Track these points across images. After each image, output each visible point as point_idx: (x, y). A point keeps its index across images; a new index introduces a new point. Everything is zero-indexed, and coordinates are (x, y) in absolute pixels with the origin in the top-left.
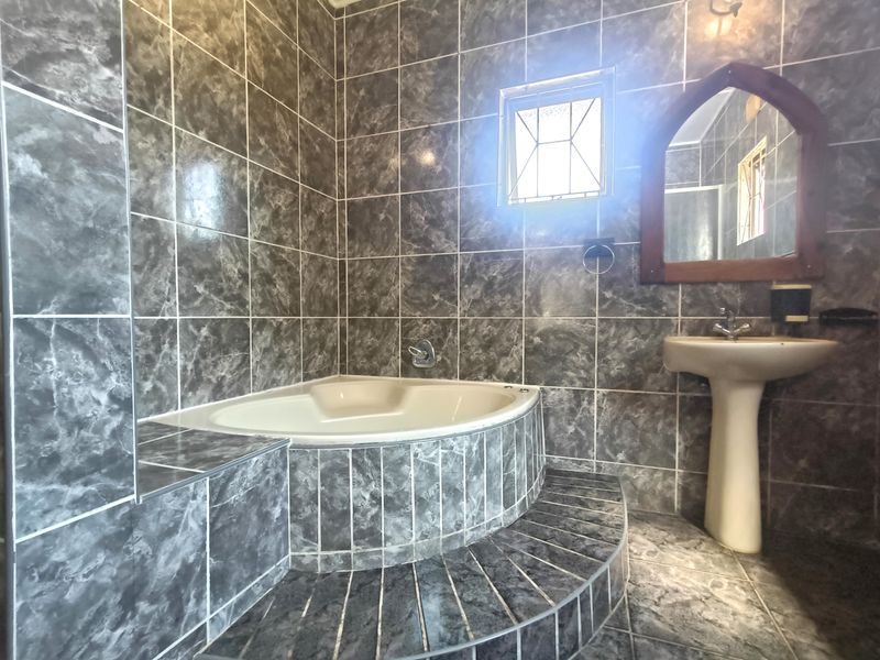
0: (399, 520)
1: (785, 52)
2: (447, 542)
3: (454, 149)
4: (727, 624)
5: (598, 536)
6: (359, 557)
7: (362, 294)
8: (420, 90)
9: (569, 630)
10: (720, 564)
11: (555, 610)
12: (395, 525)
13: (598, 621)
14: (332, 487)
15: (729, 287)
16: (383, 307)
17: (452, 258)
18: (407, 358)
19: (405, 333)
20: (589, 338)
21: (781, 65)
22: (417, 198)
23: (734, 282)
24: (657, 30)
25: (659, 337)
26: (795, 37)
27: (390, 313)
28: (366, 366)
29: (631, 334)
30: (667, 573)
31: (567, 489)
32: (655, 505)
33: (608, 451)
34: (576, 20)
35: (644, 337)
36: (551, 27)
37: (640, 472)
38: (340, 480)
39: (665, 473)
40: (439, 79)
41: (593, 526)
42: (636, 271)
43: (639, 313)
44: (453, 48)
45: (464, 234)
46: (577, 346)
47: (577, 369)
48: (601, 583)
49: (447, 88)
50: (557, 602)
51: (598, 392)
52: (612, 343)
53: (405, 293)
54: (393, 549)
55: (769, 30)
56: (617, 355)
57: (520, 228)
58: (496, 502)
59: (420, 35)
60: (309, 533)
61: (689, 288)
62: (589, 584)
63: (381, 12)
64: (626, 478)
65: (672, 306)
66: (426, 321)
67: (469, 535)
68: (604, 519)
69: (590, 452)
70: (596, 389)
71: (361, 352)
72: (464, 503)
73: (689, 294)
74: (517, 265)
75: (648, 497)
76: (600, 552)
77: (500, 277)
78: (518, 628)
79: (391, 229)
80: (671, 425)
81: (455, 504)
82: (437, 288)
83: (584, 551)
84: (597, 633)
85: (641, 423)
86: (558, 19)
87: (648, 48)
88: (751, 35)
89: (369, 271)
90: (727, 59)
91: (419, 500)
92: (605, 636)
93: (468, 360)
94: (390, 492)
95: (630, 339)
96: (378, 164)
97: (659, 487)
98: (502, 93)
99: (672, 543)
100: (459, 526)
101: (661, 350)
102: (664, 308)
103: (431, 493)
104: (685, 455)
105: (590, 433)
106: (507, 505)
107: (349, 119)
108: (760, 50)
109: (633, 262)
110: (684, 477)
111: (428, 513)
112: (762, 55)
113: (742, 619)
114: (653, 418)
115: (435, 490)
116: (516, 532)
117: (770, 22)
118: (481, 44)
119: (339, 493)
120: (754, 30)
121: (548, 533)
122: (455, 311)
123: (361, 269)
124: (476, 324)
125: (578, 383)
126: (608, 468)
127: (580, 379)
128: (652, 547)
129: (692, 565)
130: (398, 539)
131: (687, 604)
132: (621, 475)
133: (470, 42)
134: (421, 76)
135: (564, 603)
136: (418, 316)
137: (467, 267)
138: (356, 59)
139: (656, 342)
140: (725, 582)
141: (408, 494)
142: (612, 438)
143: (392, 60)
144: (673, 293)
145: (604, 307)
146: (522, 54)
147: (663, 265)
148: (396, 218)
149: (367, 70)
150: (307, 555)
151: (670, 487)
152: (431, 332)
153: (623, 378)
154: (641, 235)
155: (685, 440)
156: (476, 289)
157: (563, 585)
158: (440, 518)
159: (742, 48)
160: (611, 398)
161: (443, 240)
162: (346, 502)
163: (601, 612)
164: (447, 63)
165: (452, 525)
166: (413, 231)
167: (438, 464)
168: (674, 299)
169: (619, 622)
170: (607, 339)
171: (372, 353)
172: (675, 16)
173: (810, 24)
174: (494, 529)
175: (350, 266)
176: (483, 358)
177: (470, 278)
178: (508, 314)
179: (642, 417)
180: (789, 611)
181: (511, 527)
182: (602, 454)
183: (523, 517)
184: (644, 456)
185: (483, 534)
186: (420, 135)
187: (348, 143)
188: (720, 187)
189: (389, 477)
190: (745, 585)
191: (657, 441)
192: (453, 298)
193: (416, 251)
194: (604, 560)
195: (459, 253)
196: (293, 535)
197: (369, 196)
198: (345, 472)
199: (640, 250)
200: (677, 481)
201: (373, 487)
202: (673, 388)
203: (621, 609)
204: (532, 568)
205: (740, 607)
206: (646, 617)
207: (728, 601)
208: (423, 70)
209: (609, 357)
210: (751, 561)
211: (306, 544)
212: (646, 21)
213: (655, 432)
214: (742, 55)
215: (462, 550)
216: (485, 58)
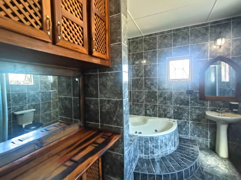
0: (157, 150)
1: (232, 54)
2: (165, 154)
3: (156, 69)
4: (221, 172)
5: (194, 154)
6: (150, 156)
7: (135, 98)
8: (148, 57)
9: (191, 171)
10: (219, 160)
11: (189, 167)
12: (157, 151)
13: (196, 170)
14: (146, 144)
15: (220, 102)
16: (140, 101)
17: (156, 92)
18: (146, 112)
19: (145, 107)
20: (188, 110)
21: (231, 57)
22: (148, 79)
23: (221, 101)
24: (203, 48)
25: (204, 111)
26: (234, 51)
27: (142, 103)
28: (136, 113)
29: (197, 110)
30: (208, 161)
31: (185, 143)
32: (204, 146)
33: (193, 134)
34: (184, 45)
35: (201, 111)
36: (178, 46)
37: (200, 139)
38: (147, 143)
39: (206, 140)
40: (153, 55)
41: (192, 151)
42: (199, 97)
43: (200, 106)
44: (156, 48)
45: (159, 87)
46: (185, 112)
47: (185, 117)
48: (196, 163)
49: (154, 57)
50: (189, 166)
51: (190, 122)
52: (193, 112)
53: (145, 99)
54: (156, 155)
55: (228, 49)
56: (194, 114)
57: (172, 86)
58: (173, 146)
59: (148, 45)
60: (142, 152)
61: (211, 101)
62: (194, 163)
63: (139, 40)
64: (197, 140)
65: (207, 105)
66: (150, 105)
67: (169, 153)
68: (194, 150)
69: (189, 134)
70: (190, 121)
71: (135, 110)
72: (168, 147)
73: (211, 103)
74: (171, 94)
75: (202, 144)
76: (195, 157)
77: (167, 97)
78: (183, 170)
79: (142, 85)
80: (207, 130)
81: (166, 147)
82: (153, 98)
83: (192, 157)
84: (196, 172)
85: (200, 129)
86: (180, 44)
87: (200, 52)
88: (224, 50)
89: (137, 93)
90: (218, 55)
91: (161, 146)
92: (197, 173)
93: (160, 113)
94: (156, 145)
95: (197, 111)
96: (139, 71)
97: (205, 142)
98: (167, 58)
99: (208, 155)
100: (167, 151)
101: (205, 114)
102: (205, 105)
103: (162, 145)
104: (211, 136)
105: (188, 130)
106: (175, 147)
107: (132, 62)
108: (226, 53)
109: (198, 95)
110: (210, 141)
111: (162, 149)
112: (226, 54)
113: (224, 171)
114: (203, 128)
115: (163, 145)
116: (177, 152)
117: (228, 48)
118: (162, 48)
119: (147, 145)
120: (224, 49)
121: (183, 153)
122: (157, 103)
123: (135, 93)
124: (162, 106)
125: (186, 120)
126: (193, 138)
127: (186, 119)
128: (204, 156)
129: (213, 160)
130: (157, 153)
131: (213, 168)
132: (196, 140)
133: (160, 47)
134: (148, 54)
135: (190, 166)
136: (148, 103)
137: (159, 94)
138: (133, 49)
139: (203, 112)
140: (220, 164)
141: (159, 145)
142: (194, 132)
143: (142, 50)
144: (207, 102)
145: (191, 104)
146: (172, 51)
147: (205, 97)
148: (143, 83)
149: (136, 52)
150: (142, 155)
151: (207, 143)
152: (151, 107)
153: (196, 119)
154: (200, 90)
155: (211, 133)
156: (162, 99)
157: (189, 163)
158: (164, 150)
159: (222, 53)
160: (193, 123)
161: (154, 88)
162: (148, 147)
163: (196, 168)
164: (155, 52)
165: (166, 151)
166: (147, 86)
167: (164, 140)
168: (207, 103)
169: (199, 170)
170: (192, 111)
171: (138, 111)
172: (206, 45)
173: (237, 49)
174: (173, 151)
175: (132, 92)
176: (163, 113)
177: (160, 96)
178: (169, 104)
179: (200, 128)
180: (233, 170)
181: (175, 151)
182: (191, 135)
183: (177, 149)
184: (201, 136)
185: (171, 152)
186: (148, 66)
187: (132, 66)
188: (217, 66)
189: (156, 143)
190: (225, 165)
191: (204, 133)
192: (156, 100)
193: (148, 90)
194: (196, 158)
195: (158, 91)
196: (139, 152)
197: (137, 78)
198: (148, 141)
199: (200, 93)
200: (209, 141)
201: (153, 144)
202: (207, 122)
203: (200, 168)
204: (183, 160)
205: (223, 169)
206: (205, 170)
207: (221, 167)
208: (149, 53)
209: (193, 115)
210: (226, 159)
211: (141, 154)
212: (200, 46)
213: (204, 131)
214: (222, 54)
215: (168, 155)
216: (163, 51)
